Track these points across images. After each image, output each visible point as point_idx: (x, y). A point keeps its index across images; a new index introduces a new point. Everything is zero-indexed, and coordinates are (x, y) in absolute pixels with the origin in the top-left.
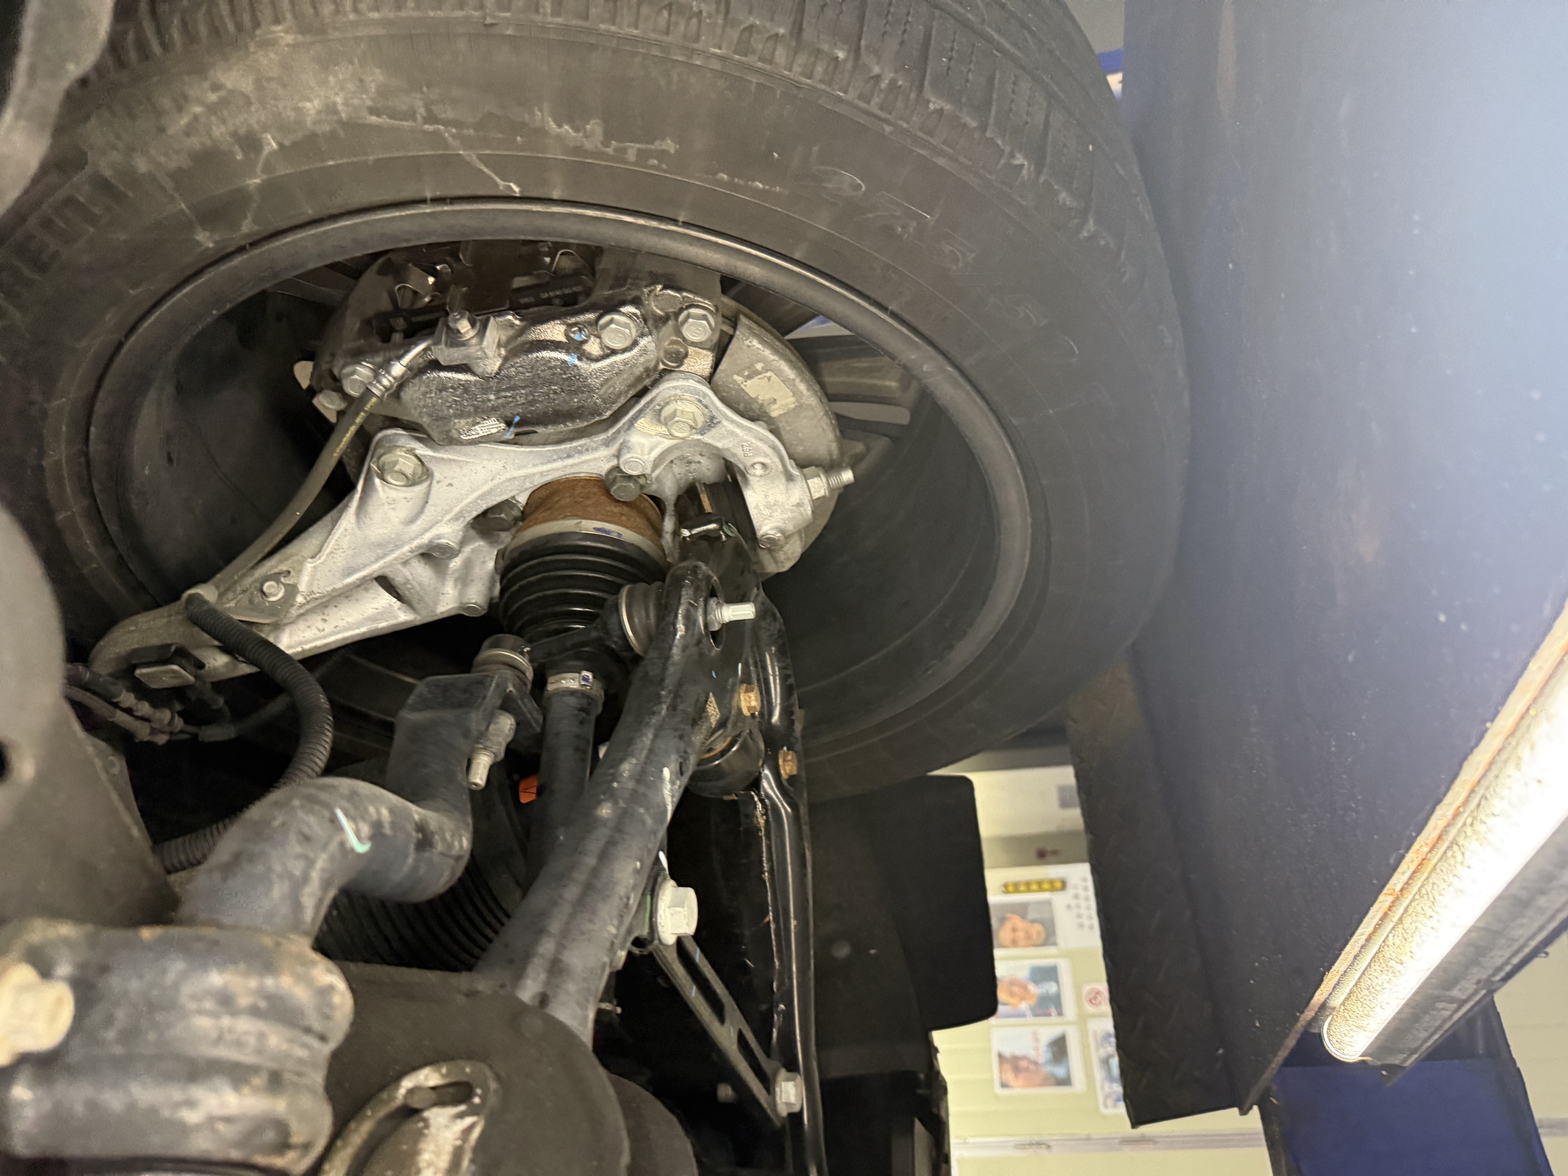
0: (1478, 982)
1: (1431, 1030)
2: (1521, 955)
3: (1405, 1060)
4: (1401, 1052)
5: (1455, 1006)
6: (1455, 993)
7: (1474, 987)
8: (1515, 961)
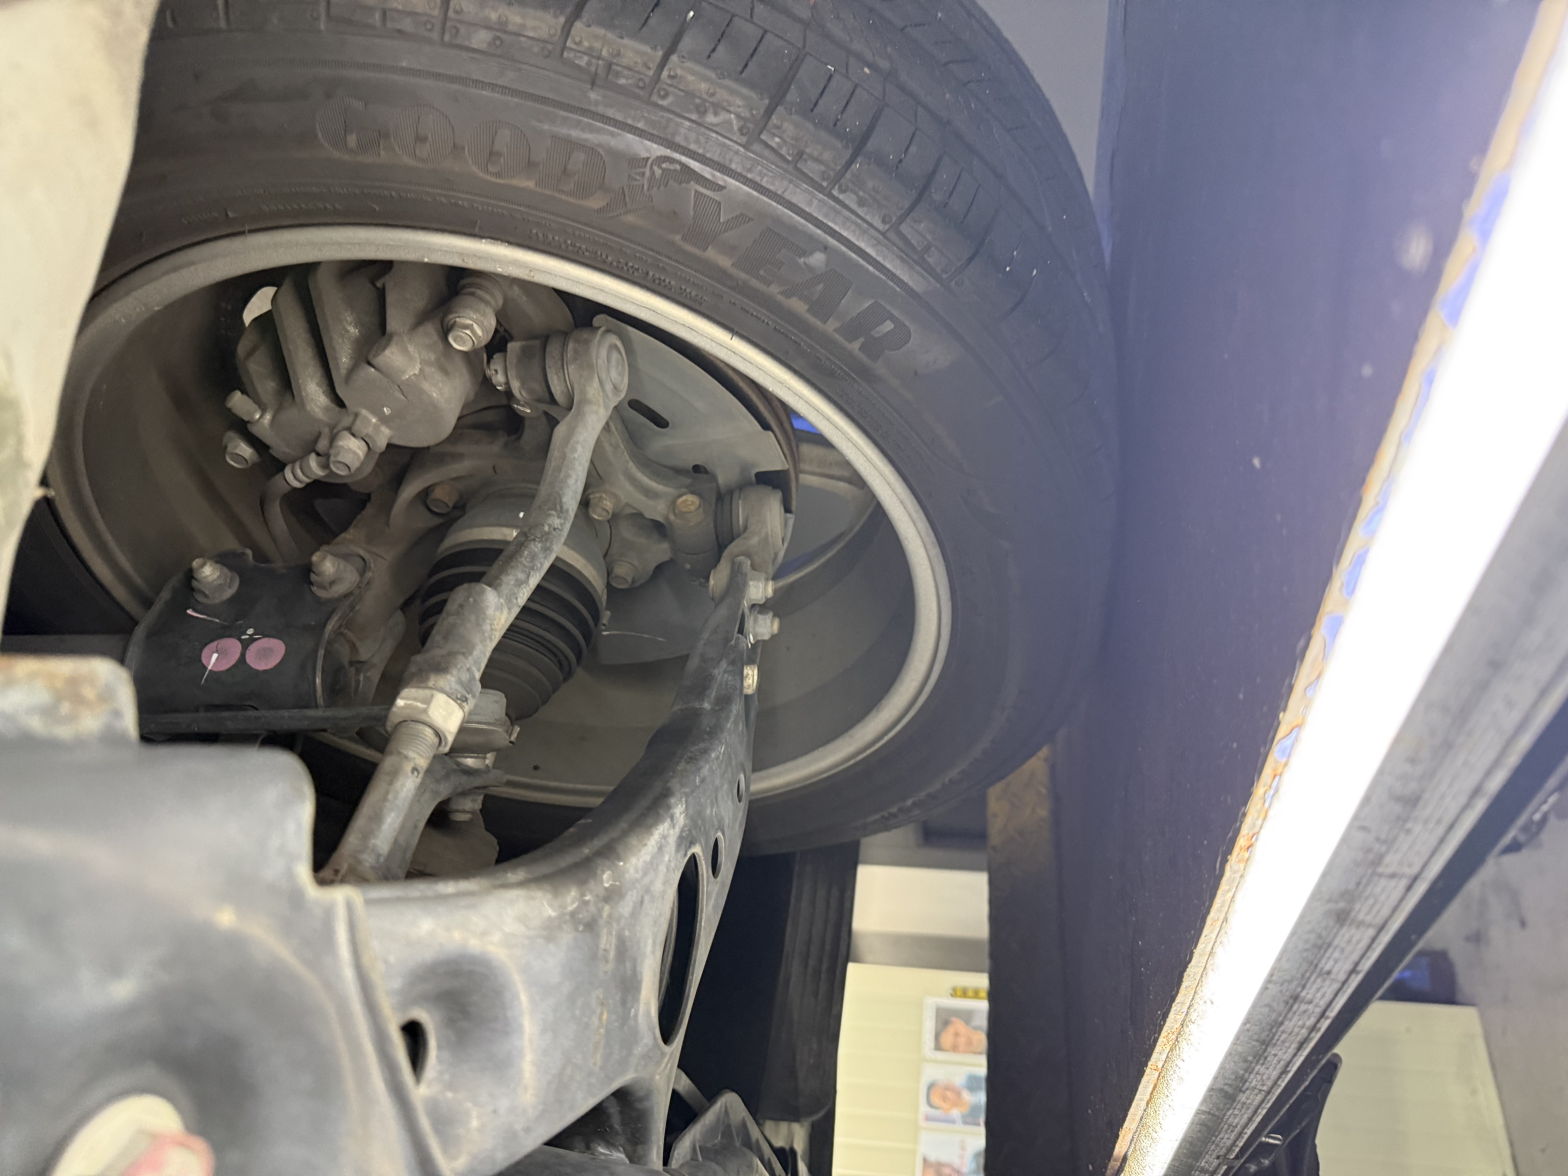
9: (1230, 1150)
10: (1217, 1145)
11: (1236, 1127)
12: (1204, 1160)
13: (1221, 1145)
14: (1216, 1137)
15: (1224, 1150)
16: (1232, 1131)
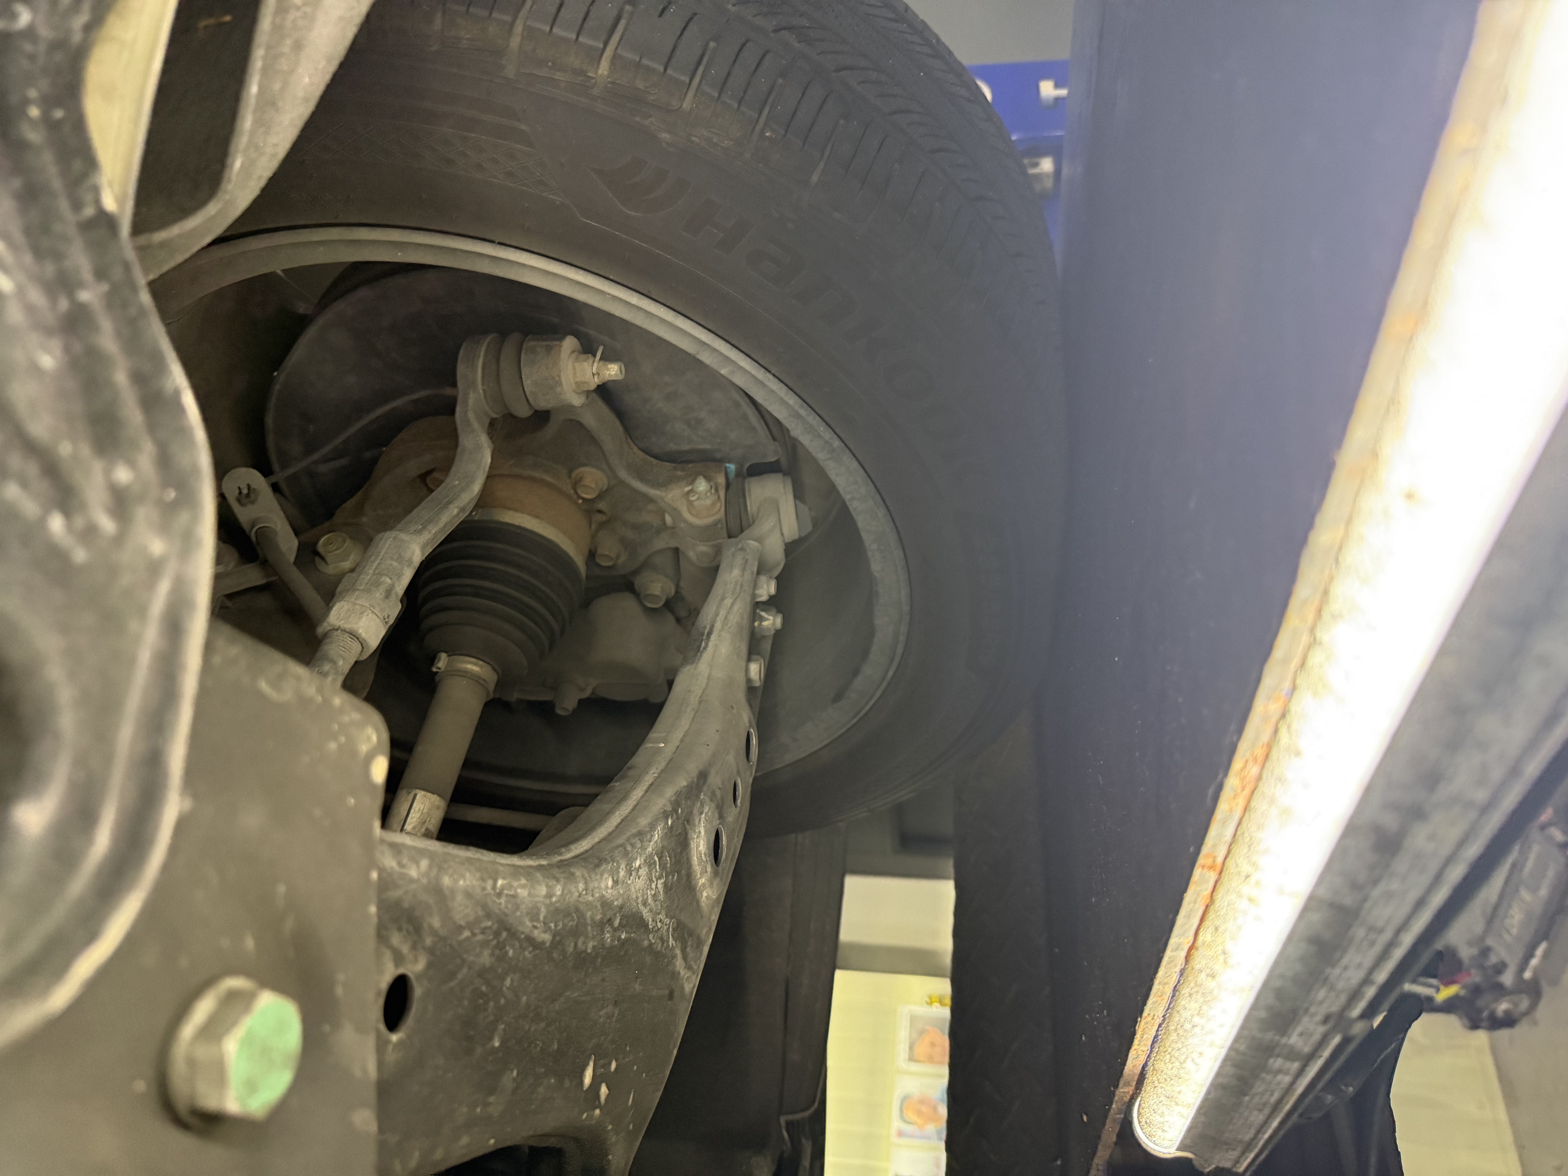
0: (1326, 1019)
1: (1267, 1111)
2: (1390, 966)
3: (1237, 1162)
4: (1228, 1145)
5: (1296, 1065)
6: (1294, 1039)
7: (1322, 1029)
8: (1381, 976)
9: (1355, 996)
10: (1332, 988)
11: (1381, 931)
12: (1299, 1029)
13: (1341, 985)
14: (1333, 966)
15: (1343, 999)
16: (1372, 943)
